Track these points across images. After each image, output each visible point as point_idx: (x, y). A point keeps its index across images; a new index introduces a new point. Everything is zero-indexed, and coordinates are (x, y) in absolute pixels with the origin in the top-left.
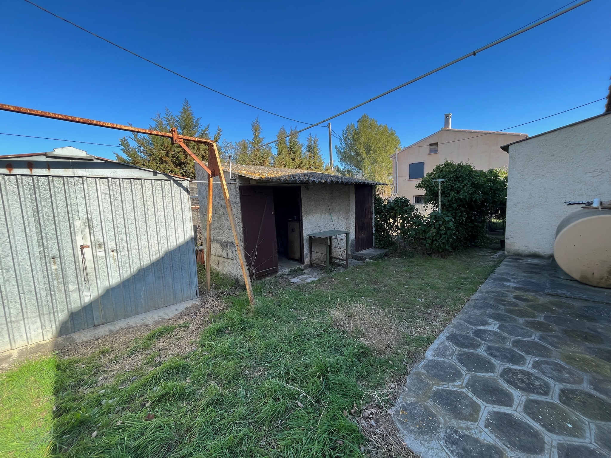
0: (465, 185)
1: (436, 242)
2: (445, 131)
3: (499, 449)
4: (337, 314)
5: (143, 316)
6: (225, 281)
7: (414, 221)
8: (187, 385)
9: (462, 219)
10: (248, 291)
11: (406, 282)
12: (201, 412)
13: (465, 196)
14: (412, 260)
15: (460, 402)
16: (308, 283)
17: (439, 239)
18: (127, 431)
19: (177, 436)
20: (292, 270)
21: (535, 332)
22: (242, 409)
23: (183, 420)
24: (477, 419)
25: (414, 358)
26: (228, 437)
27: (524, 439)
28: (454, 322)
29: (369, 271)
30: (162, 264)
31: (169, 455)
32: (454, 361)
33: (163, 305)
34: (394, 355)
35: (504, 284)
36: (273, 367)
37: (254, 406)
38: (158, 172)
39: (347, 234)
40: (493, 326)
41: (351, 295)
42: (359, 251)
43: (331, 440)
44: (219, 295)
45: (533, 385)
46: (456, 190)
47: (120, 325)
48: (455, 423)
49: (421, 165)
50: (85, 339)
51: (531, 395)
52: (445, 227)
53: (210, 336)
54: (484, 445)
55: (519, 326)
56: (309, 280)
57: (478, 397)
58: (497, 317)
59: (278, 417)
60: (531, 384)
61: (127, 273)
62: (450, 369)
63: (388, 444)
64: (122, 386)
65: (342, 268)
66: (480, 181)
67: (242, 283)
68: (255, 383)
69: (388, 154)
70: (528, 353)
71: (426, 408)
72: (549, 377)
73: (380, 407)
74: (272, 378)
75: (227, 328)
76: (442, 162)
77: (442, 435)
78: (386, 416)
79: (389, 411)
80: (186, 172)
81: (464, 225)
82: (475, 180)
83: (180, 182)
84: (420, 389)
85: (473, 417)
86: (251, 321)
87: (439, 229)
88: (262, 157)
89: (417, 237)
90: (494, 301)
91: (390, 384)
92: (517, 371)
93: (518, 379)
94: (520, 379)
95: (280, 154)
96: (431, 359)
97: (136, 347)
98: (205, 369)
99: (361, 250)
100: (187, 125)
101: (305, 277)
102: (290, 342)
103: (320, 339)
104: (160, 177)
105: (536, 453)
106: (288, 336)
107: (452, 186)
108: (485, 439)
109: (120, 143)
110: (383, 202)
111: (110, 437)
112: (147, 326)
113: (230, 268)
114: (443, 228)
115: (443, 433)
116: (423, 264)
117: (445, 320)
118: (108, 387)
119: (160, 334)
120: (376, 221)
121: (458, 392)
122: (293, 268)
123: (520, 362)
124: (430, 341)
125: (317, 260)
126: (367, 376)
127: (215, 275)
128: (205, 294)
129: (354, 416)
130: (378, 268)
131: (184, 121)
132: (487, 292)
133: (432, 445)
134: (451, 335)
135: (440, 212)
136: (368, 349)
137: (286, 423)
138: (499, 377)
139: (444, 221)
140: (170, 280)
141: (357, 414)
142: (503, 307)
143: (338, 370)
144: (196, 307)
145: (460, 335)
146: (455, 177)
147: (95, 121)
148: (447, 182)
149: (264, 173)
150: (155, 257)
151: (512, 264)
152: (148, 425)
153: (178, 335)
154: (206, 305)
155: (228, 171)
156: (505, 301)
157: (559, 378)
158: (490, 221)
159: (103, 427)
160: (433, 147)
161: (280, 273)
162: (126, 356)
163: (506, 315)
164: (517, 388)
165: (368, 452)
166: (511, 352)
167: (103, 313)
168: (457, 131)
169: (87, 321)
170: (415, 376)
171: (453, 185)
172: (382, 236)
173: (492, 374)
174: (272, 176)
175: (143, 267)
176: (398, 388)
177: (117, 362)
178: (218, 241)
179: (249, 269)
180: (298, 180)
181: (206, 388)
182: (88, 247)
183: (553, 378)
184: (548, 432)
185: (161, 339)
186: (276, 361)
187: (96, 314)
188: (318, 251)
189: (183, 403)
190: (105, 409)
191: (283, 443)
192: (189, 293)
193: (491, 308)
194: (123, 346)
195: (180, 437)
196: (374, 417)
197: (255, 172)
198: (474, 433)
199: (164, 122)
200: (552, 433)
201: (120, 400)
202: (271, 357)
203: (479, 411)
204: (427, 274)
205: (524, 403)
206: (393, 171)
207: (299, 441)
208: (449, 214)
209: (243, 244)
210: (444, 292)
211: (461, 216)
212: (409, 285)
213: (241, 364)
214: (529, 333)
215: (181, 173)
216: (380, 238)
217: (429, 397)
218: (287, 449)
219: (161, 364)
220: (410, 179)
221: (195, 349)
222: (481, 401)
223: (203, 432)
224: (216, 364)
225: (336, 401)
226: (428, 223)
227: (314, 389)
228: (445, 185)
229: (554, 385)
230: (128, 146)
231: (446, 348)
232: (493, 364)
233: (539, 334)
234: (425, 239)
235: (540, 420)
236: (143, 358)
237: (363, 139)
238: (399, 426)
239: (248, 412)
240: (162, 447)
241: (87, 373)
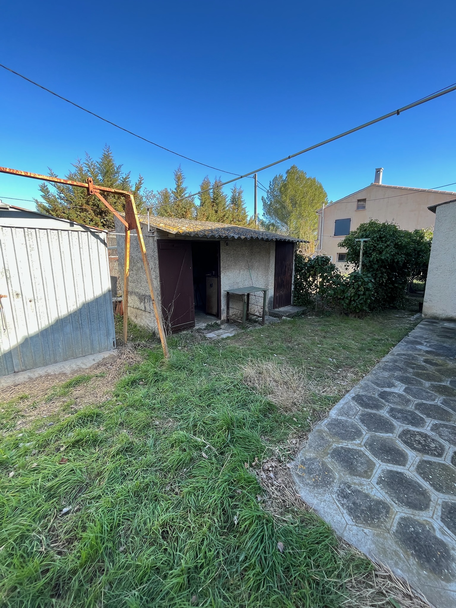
0: (388, 246)
1: (353, 303)
2: (375, 187)
3: (387, 504)
4: (249, 371)
5: (61, 365)
6: (142, 333)
7: (333, 280)
8: (99, 433)
9: (382, 280)
10: (163, 345)
11: (320, 341)
12: (111, 458)
13: (387, 257)
14: (328, 319)
15: (357, 460)
16: (223, 339)
17: (357, 300)
18: (42, 473)
19: (88, 479)
20: (208, 325)
21: (439, 396)
22: (150, 457)
23: (94, 465)
24: (370, 477)
25: (317, 417)
26: (135, 482)
27: (412, 497)
28: (362, 383)
29: (284, 329)
30: (79, 315)
31: (80, 496)
32: (356, 421)
33: (81, 355)
34: (300, 413)
35: (416, 348)
36: (182, 419)
37: (161, 455)
38: (75, 223)
39: (265, 292)
40: (399, 388)
41: (264, 352)
42: (276, 308)
43: (230, 489)
44: (135, 347)
45: (428, 446)
46: (379, 251)
47: (39, 372)
48: (349, 479)
49: (348, 221)
50: (5, 385)
51: (425, 456)
52: (364, 288)
53: (124, 387)
54: (373, 500)
55: (424, 389)
56: (224, 336)
57: (375, 456)
58: (403, 380)
59: (183, 466)
60: (427, 446)
61: (44, 323)
62: (351, 428)
63: (283, 495)
64: (39, 431)
65: (259, 325)
66: (404, 242)
67: (158, 336)
68: (164, 433)
69: (315, 208)
70: (428, 416)
71: (323, 464)
72: (444, 440)
73: (280, 461)
74: (181, 429)
75: (141, 379)
76: (367, 221)
77: (335, 489)
78: (285, 469)
79: (288, 465)
80: (107, 221)
81: (384, 286)
82: (398, 241)
83: (97, 234)
84: (320, 446)
85: (367, 474)
86: (165, 374)
87: (358, 290)
88: (185, 208)
89: (335, 296)
90: (404, 364)
91: (292, 440)
92: (416, 433)
93: (415, 441)
94: (417, 440)
95: (203, 205)
96: (334, 418)
97: (53, 394)
98: (118, 418)
99: (279, 307)
100: (107, 172)
101: (221, 333)
102: (200, 396)
103: (230, 394)
104: (77, 228)
105: (421, 509)
106: (199, 390)
107: (375, 247)
108: (375, 495)
109: (40, 188)
110: (304, 259)
111: (25, 478)
112: (65, 374)
113: (147, 321)
114: (362, 288)
115: (336, 488)
116: (339, 323)
117: (353, 381)
118: (25, 431)
119: (77, 383)
120: (296, 279)
121: (356, 450)
122: (210, 323)
123: (420, 424)
124: (335, 400)
125: (234, 316)
126: (271, 431)
127: (133, 327)
128: (123, 345)
129: (255, 468)
130: (294, 326)
131: (105, 168)
132: (398, 355)
133: (325, 498)
134: (357, 395)
135: (360, 273)
136: (274, 406)
137: (191, 472)
138: (397, 437)
139: (363, 282)
140: (88, 331)
141: (258, 466)
142: (411, 370)
143: (244, 424)
144: (113, 357)
145: (365, 396)
146: (378, 236)
147: (8, 168)
148: (370, 242)
149: (183, 226)
150: (73, 308)
151: (427, 327)
152: (61, 468)
153: (94, 384)
154: (122, 357)
155: (146, 223)
156: (415, 364)
157: (454, 441)
158: (412, 283)
159: (19, 468)
160: (361, 203)
161: (197, 327)
162: (44, 402)
163: (413, 378)
164: (414, 449)
165: (264, 502)
166: (413, 413)
167: (23, 361)
168: (388, 187)
169: (7, 368)
170: (317, 434)
171: (376, 245)
172: (301, 294)
173: (391, 435)
174: (190, 230)
175: (60, 318)
176: (300, 444)
177: (35, 407)
178: (136, 294)
179: (166, 323)
180: (216, 236)
181: (118, 436)
182: (5, 296)
183: (449, 441)
184: (435, 491)
185: (78, 388)
186: (186, 413)
187: (15, 361)
188: (234, 306)
189: (95, 449)
190: (22, 451)
191: (185, 490)
192: (106, 344)
193: (400, 371)
194: (42, 393)
195: (91, 480)
196: (273, 470)
197: (174, 225)
198: (366, 489)
199: (84, 169)
200: (439, 492)
201: (36, 444)
202: (181, 409)
203: (373, 469)
204: (342, 334)
205: (417, 463)
206: (319, 226)
207: (201, 489)
208: (369, 275)
209: (160, 298)
210: (356, 353)
211: (381, 277)
212: (322, 345)
213: (152, 415)
214: (433, 397)
215: (102, 222)
216: (298, 296)
217: (328, 454)
218: (189, 495)
219: (76, 411)
220: (335, 235)
221: (110, 399)
222: (377, 459)
223: (112, 476)
224: (128, 414)
225: (239, 454)
226: (347, 283)
227: (219, 442)
228: (368, 245)
229: (448, 447)
230: (48, 192)
231: (350, 408)
232: (393, 425)
233: (442, 398)
234: (343, 299)
235: (430, 479)
236: (60, 405)
237: (290, 192)
238: (296, 479)
239: (155, 460)
240: (74, 489)
241: (7, 418)
